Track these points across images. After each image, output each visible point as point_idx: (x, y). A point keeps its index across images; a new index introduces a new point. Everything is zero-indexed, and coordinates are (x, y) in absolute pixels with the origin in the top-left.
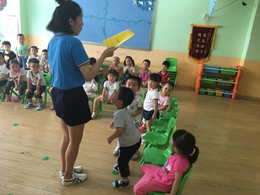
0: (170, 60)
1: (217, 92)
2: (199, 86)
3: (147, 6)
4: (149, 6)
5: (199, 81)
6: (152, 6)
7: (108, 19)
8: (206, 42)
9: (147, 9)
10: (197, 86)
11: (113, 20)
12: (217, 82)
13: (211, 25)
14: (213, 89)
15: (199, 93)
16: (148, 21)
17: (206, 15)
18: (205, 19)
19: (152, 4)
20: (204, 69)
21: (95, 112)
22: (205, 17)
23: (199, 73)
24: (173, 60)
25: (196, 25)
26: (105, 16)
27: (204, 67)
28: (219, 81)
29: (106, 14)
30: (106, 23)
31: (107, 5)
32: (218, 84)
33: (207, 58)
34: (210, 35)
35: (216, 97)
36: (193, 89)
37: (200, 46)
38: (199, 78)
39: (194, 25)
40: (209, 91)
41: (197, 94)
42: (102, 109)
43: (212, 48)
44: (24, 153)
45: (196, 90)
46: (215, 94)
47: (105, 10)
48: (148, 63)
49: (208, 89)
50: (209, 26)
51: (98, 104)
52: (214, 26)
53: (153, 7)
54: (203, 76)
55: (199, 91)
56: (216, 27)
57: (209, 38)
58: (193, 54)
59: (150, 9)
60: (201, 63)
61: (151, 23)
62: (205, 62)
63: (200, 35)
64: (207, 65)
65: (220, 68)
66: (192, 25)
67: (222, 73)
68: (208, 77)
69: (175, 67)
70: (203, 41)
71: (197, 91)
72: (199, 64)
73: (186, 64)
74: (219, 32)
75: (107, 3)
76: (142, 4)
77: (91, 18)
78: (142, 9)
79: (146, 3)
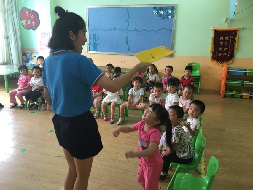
0: (193, 64)
1: (244, 94)
2: (224, 89)
3: (167, 15)
4: (169, 15)
5: (224, 84)
6: (173, 14)
7: (130, 30)
8: (228, 45)
9: (167, 18)
10: (223, 89)
11: (135, 31)
12: (243, 84)
13: (233, 27)
14: (240, 91)
15: (225, 96)
16: (169, 29)
17: (227, 18)
18: (226, 22)
20: (228, 72)
21: (122, 117)
22: (227, 20)
23: (223, 76)
24: (195, 64)
25: (217, 29)
27: (228, 69)
28: (245, 83)
29: (128, 26)
30: (128, 34)
31: (129, 17)
32: (245, 86)
33: (231, 61)
34: (233, 38)
35: (243, 100)
36: (218, 92)
37: (223, 49)
38: (223, 81)
39: (216, 29)
40: (235, 93)
41: (222, 97)
42: (128, 115)
43: (235, 50)
44: (59, 156)
45: (221, 93)
46: (241, 96)
47: (127, 22)
48: (171, 69)
49: (234, 92)
50: (231, 29)
51: (124, 109)
52: (236, 29)
53: (173, 16)
54: (227, 79)
55: (225, 94)
56: (238, 30)
57: (231, 40)
58: (216, 57)
59: (170, 17)
60: (225, 66)
61: (172, 30)
62: (229, 64)
63: (222, 38)
64: (232, 68)
65: (246, 70)
66: (213, 29)
67: (247, 75)
68: (233, 80)
69: (198, 72)
70: (226, 44)
71: (222, 95)
72: (223, 66)
73: (209, 68)
74: (241, 34)
75: (129, 15)
76: (162, 13)
77: (115, 30)
78: (162, 18)
79: (166, 12)
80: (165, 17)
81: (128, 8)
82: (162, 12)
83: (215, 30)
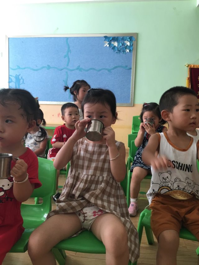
3: (123, 48)
4: (126, 47)
7: (71, 68)
9: (124, 51)
11: (78, 70)
16: (127, 66)
19: (130, 45)
25: (194, 66)
26: (68, 65)
29: (68, 63)
30: (69, 74)
39: (191, 66)
47: (67, 58)
53: (131, 48)
59: (128, 51)
61: (131, 69)
66: (188, 66)
75: (69, 48)
76: (117, 46)
77: (48, 69)
78: (116, 51)
79: (122, 44)
80: (122, 51)
81: (67, 38)
82: (116, 44)
83: (191, 68)
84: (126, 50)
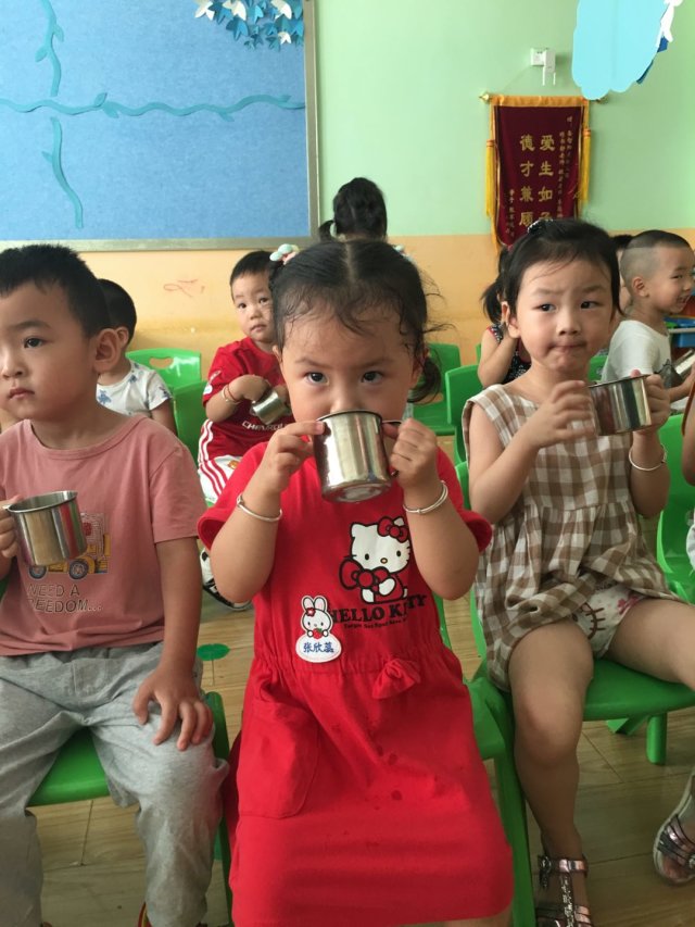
3: (268, 26)
4: (279, 24)
6: (297, 20)
7: (72, 104)
8: (556, 176)
9: (272, 40)
11: (102, 110)
13: (568, 93)
16: (286, 98)
18: (537, 67)
19: (293, 14)
25: (507, 99)
26: (55, 92)
29: (57, 82)
30: (64, 127)
34: (570, 140)
37: (535, 194)
39: (499, 102)
47: (48, 60)
52: (578, 101)
53: (299, 29)
56: (586, 105)
57: (566, 152)
58: (512, 234)
59: (286, 37)
61: (303, 108)
63: (527, 142)
66: (489, 101)
70: (546, 170)
74: (600, 122)
75: (53, 19)
76: (243, 16)
78: (244, 38)
79: (262, 9)
80: (264, 37)
82: (240, 9)
83: (499, 107)
84: (280, 34)
